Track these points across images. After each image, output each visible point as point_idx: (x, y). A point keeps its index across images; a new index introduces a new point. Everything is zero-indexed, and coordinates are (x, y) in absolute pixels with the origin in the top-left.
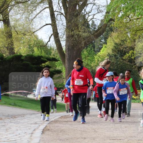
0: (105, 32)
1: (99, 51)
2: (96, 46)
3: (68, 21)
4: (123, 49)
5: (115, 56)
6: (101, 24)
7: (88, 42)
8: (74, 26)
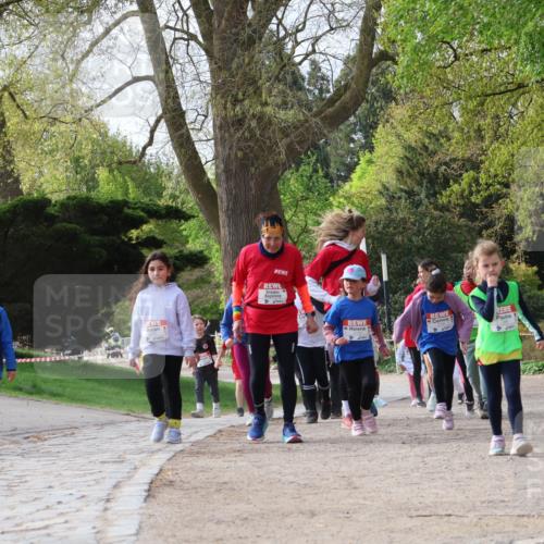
0: (364, 105)
1: (346, 179)
2: (332, 159)
3: (219, 64)
4: (437, 169)
5: (410, 194)
7: (299, 143)
8: (243, 84)
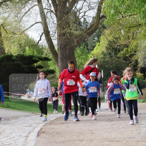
0: (98, 30)
1: (93, 50)
2: (89, 44)
3: (59, 19)
4: (117, 47)
5: (110, 54)
6: (93, 21)
7: (80, 40)
8: (65, 24)
